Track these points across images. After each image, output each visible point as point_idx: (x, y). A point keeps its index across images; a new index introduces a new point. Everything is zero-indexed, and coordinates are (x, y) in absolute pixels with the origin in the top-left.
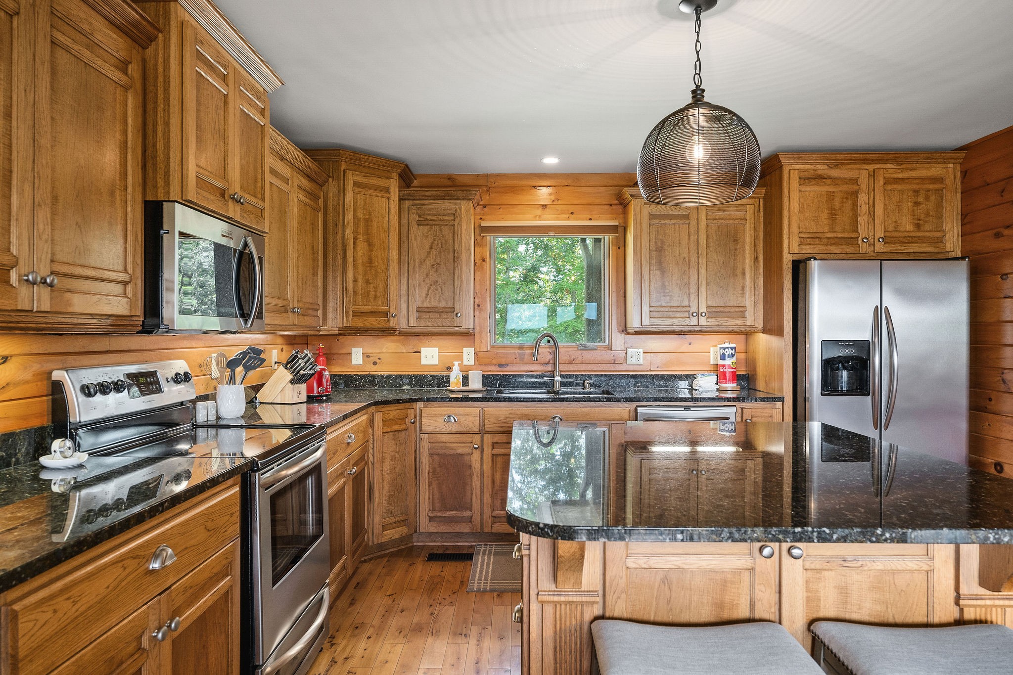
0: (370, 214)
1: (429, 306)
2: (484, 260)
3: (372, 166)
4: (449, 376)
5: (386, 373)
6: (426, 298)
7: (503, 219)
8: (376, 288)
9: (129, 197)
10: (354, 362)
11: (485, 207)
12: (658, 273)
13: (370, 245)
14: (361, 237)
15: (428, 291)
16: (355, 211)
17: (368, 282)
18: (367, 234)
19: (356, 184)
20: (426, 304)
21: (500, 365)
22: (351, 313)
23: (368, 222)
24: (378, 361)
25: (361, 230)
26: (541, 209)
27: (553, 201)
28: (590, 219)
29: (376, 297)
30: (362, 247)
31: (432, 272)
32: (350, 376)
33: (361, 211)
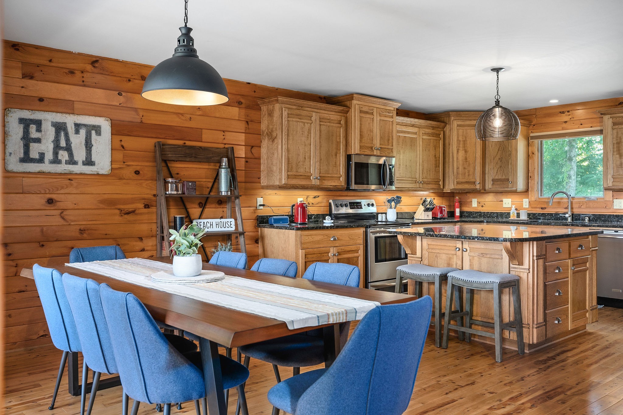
0: (466, 138)
1: (498, 178)
2: (533, 154)
3: (467, 116)
4: (510, 213)
5: (486, 211)
6: (496, 175)
7: (543, 132)
8: (469, 171)
9: (341, 155)
10: (473, 206)
11: (534, 126)
12: (618, 156)
13: (466, 151)
14: (461, 149)
15: (497, 171)
16: (458, 137)
17: (465, 168)
18: (464, 147)
19: (458, 126)
20: (496, 178)
21: (542, 208)
22: (456, 183)
23: (465, 141)
24: (484, 205)
25: (461, 146)
26: (564, 123)
27: (571, 119)
28: (591, 127)
29: (469, 175)
30: (462, 153)
31: (499, 162)
32: (471, 212)
33: (461, 137)
